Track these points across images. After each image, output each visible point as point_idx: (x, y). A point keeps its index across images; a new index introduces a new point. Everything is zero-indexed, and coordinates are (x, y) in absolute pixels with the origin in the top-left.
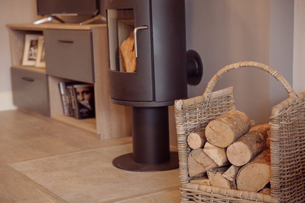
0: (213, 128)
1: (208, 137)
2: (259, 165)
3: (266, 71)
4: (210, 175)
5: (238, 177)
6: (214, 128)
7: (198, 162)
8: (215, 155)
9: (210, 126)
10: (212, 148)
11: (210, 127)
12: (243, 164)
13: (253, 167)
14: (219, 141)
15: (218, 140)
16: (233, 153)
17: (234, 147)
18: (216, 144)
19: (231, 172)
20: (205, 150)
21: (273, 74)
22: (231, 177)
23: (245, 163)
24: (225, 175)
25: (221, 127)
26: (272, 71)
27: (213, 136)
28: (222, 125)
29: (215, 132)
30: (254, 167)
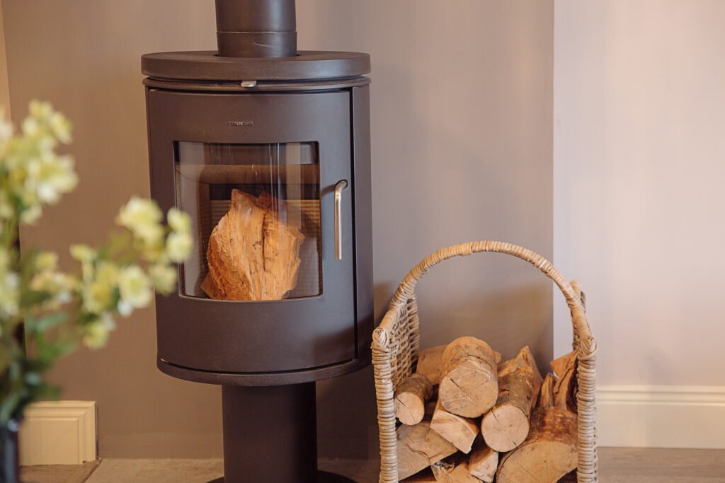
0: (458, 382)
1: (444, 400)
2: (546, 445)
3: (526, 260)
4: (440, 472)
5: (502, 471)
6: (459, 380)
7: (413, 451)
8: (457, 434)
9: (452, 377)
10: (450, 420)
11: (452, 380)
12: (514, 447)
13: (533, 449)
14: (466, 406)
15: (464, 404)
16: (494, 427)
17: (498, 416)
18: (458, 413)
19: (489, 466)
20: (433, 426)
21: (541, 266)
22: (489, 475)
23: (517, 445)
24: (478, 471)
25: (475, 378)
26: (538, 260)
27: (456, 397)
28: (477, 374)
29: (461, 388)
30: (535, 450)
